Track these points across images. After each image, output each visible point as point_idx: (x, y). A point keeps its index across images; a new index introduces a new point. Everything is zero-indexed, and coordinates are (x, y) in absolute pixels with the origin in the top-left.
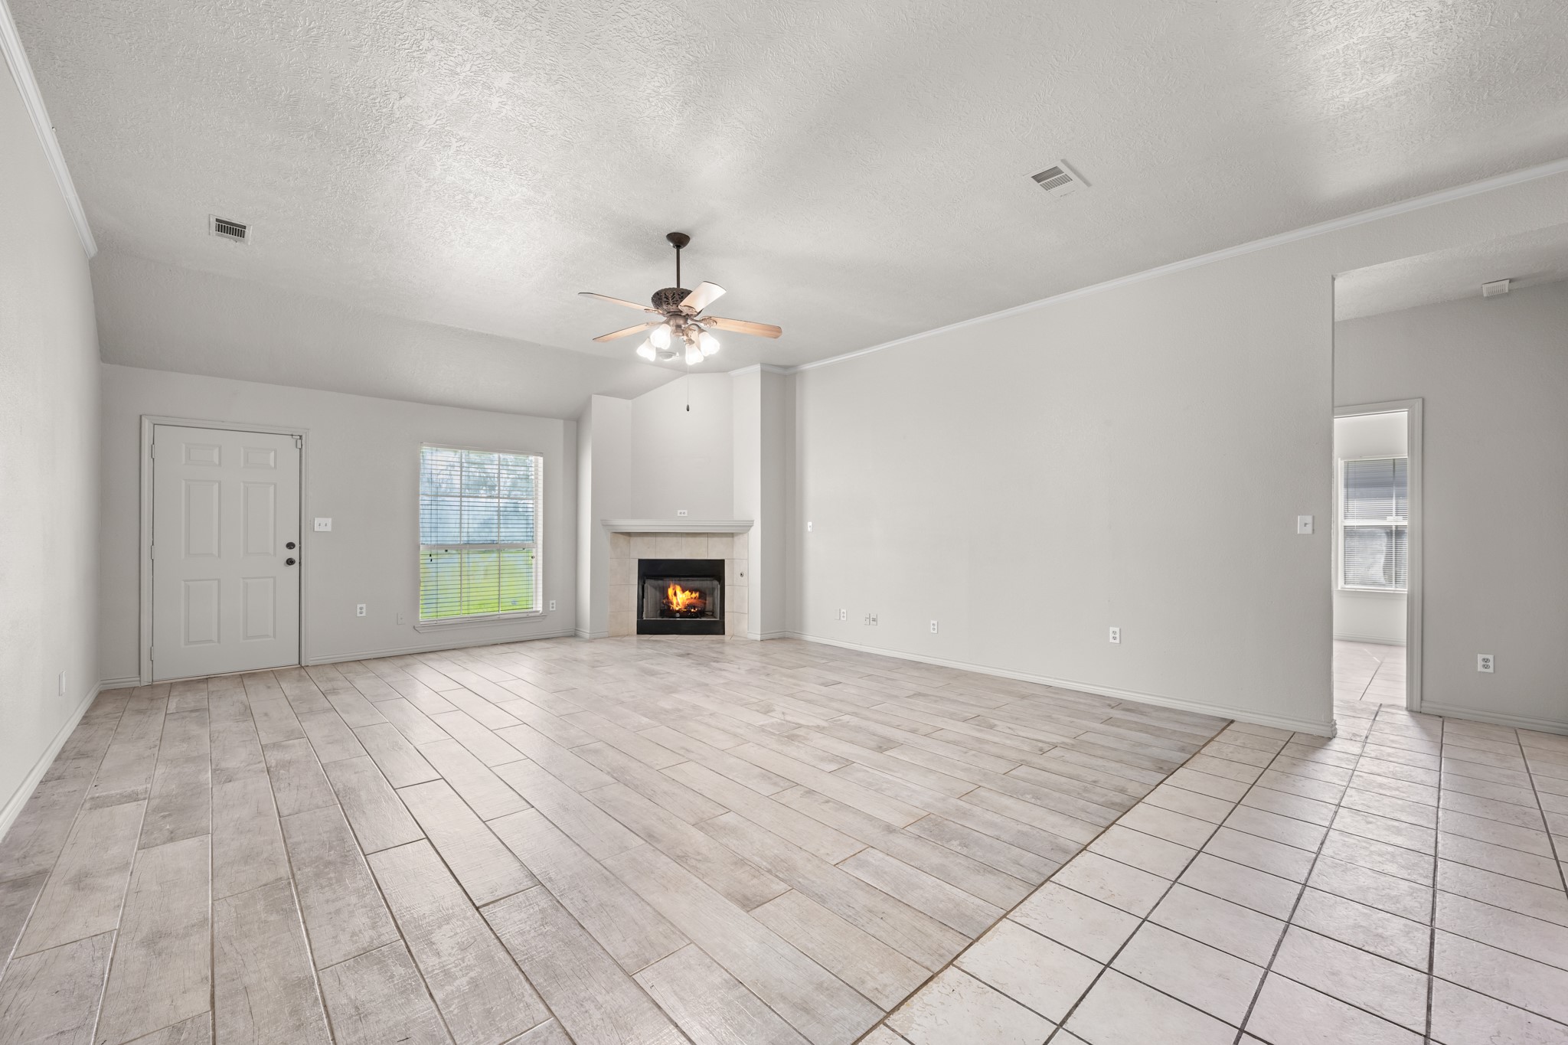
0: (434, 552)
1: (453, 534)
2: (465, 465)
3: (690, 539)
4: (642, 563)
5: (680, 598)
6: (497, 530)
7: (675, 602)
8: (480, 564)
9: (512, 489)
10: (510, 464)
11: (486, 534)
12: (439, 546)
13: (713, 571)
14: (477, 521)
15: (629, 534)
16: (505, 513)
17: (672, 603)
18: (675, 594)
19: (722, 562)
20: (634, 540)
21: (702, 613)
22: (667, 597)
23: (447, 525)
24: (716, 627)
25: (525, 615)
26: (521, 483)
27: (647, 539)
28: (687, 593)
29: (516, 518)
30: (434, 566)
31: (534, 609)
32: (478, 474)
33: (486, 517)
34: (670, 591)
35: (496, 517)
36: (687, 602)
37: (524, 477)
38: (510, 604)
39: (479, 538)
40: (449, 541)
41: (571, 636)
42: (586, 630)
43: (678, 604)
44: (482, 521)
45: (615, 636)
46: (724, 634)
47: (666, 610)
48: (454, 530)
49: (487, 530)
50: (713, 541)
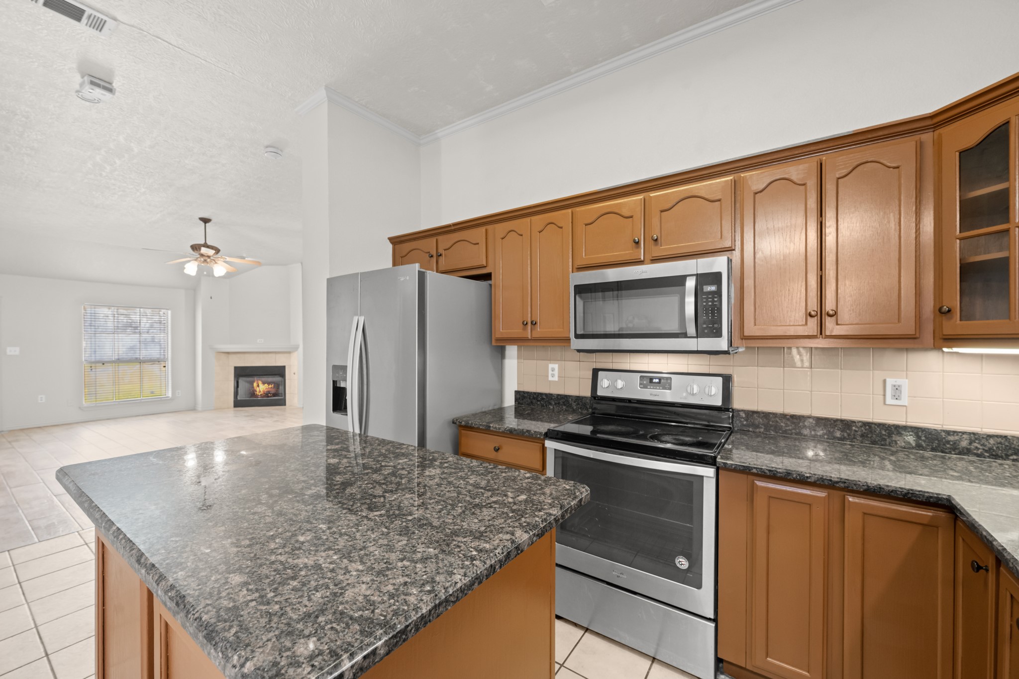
0: (93, 365)
1: (108, 355)
2: (116, 316)
3: (265, 355)
4: (236, 368)
5: (261, 388)
6: (139, 352)
7: (258, 389)
8: (128, 371)
9: (150, 328)
10: (149, 314)
11: (132, 354)
12: (96, 362)
13: (279, 372)
14: (125, 347)
15: (228, 353)
16: (145, 342)
17: (256, 391)
18: (258, 386)
19: (284, 367)
20: (231, 356)
21: (275, 395)
22: (253, 387)
23: (103, 350)
24: (282, 403)
25: (159, 399)
26: (156, 325)
27: (239, 355)
28: (266, 385)
29: (153, 345)
30: (94, 373)
31: (167, 396)
32: (125, 321)
33: (132, 345)
34: (255, 384)
35: (139, 345)
36: (266, 390)
37: (159, 322)
38: (149, 393)
39: (127, 357)
40: (106, 358)
41: (192, 410)
42: (200, 407)
43: (260, 392)
44: (129, 347)
45: (218, 409)
46: (285, 405)
47: (253, 394)
48: (108, 352)
49: (132, 352)
50: (278, 356)
